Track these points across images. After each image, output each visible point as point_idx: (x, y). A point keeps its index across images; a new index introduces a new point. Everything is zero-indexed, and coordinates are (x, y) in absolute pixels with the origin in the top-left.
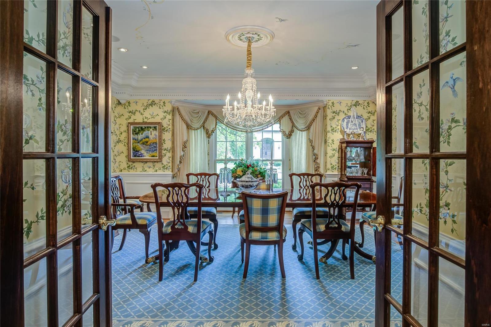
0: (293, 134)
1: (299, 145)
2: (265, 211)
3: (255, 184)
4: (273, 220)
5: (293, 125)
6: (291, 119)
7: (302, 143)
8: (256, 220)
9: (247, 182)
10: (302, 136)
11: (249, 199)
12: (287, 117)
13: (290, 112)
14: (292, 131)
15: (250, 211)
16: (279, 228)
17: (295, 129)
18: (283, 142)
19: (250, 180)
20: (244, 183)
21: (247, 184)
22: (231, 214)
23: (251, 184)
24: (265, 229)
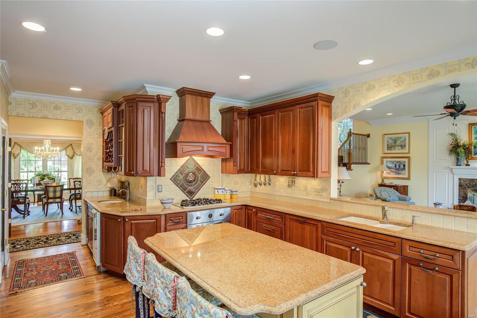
0: (74, 157)
1: (78, 163)
2: (55, 192)
3: (50, 183)
4: (58, 194)
5: (74, 152)
6: (73, 149)
7: (79, 162)
8: (51, 195)
9: (46, 182)
10: (79, 158)
11: (48, 188)
12: (70, 147)
13: (72, 145)
14: (74, 155)
15: (48, 192)
16: (61, 197)
17: (75, 155)
18: (68, 160)
19: (48, 181)
20: (45, 183)
21: (46, 183)
22: (33, 203)
23: (48, 183)
24: (55, 198)
